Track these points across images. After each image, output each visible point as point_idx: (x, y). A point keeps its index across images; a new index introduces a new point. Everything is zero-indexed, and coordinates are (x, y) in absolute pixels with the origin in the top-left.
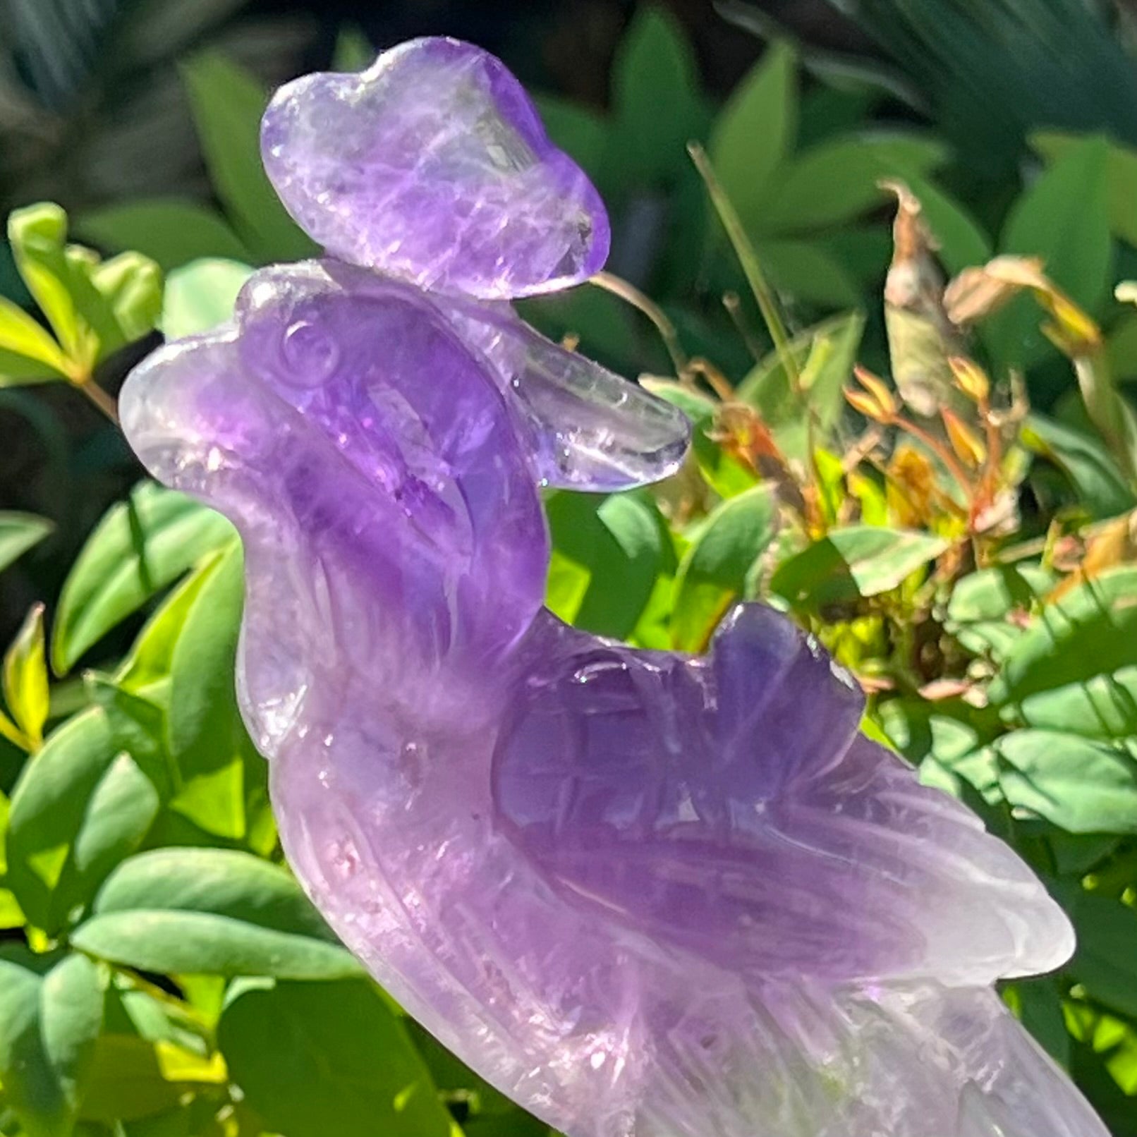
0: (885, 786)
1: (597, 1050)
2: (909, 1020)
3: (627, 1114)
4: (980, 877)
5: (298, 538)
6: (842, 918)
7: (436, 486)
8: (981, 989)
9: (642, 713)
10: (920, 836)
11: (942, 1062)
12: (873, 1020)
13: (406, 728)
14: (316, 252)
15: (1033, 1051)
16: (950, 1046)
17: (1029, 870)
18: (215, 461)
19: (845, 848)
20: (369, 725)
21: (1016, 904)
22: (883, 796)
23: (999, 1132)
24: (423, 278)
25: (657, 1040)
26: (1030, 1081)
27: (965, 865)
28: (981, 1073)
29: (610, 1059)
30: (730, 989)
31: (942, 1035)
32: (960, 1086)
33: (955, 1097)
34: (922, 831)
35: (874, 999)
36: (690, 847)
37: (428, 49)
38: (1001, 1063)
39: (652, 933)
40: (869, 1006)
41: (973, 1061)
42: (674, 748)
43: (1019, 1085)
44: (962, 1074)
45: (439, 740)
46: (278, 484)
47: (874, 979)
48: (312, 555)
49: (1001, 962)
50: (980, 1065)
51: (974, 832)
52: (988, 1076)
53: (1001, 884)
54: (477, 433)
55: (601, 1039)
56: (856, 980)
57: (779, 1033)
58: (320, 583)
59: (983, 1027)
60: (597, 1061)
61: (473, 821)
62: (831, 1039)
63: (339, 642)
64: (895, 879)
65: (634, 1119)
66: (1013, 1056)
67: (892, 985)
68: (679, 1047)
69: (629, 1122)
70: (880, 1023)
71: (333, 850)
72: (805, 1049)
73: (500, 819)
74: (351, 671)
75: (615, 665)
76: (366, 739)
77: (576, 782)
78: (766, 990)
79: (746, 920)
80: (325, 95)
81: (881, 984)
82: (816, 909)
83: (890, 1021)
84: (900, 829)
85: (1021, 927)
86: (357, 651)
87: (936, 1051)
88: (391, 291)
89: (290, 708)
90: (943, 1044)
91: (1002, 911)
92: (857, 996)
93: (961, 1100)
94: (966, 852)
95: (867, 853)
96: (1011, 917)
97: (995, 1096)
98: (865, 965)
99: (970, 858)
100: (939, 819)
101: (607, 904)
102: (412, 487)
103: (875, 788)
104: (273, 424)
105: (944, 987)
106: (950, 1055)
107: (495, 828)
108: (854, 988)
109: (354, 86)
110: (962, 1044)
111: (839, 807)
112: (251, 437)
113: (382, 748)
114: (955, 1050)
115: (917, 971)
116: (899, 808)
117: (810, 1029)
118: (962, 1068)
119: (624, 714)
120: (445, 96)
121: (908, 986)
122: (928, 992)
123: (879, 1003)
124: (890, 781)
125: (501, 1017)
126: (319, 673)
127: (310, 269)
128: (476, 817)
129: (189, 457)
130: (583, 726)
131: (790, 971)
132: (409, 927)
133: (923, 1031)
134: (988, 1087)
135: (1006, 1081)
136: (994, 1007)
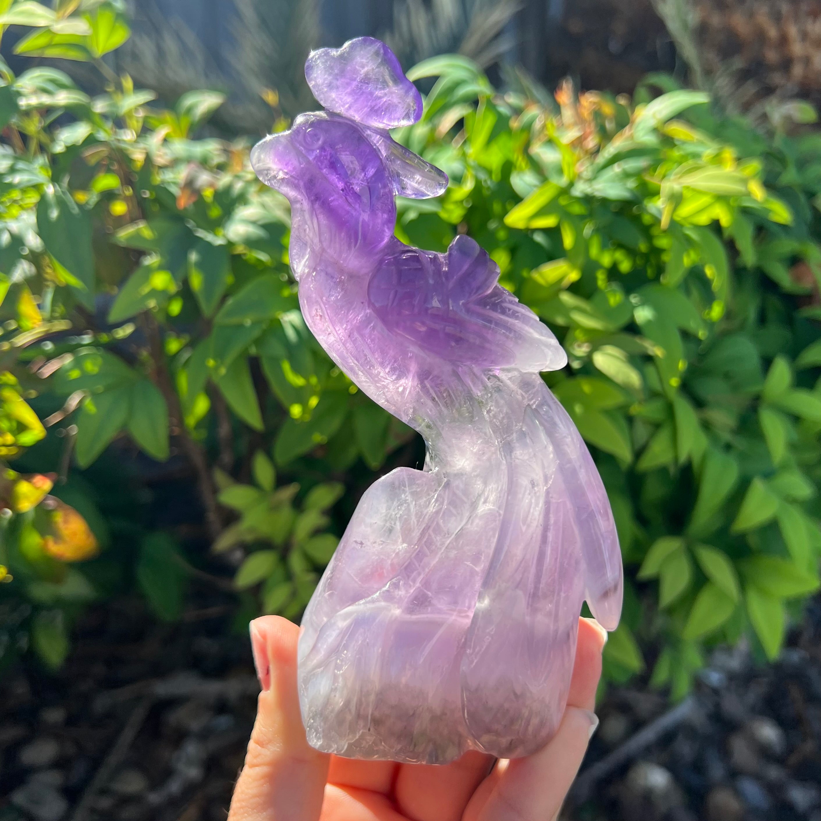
0: (505, 301)
1: (401, 386)
2: (508, 382)
3: (411, 408)
4: (536, 335)
5: (308, 204)
6: (487, 345)
7: (357, 189)
8: (534, 374)
9: (421, 269)
10: (516, 320)
11: (519, 397)
12: (496, 381)
13: (342, 271)
14: (320, 108)
15: (551, 396)
16: (522, 392)
17: (553, 335)
18: (281, 175)
19: (490, 322)
20: (330, 270)
21: (548, 346)
22: (505, 305)
23: (537, 422)
24: (357, 118)
25: (421, 384)
26: (549, 406)
27: (531, 331)
28: (532, 402)
29: (405, 389)
30: (448, 368)
31: (520, 388)
32: (525, 406)
33: (523, 409)
34: (517, 318)
35: (497, 374)
36: (435, 317)
37: (363, 40)
38: (539, 399)
39: (421, 346)
40: (495, 376)
41: (530, 397)
42: (431, 282)
43: (545, 408)
44: (526, 402)
45: (352, 276)
46: (302, 184)
47: (499, 367)
48: (313, 210)
49: (542, 365)
50: (532, 399)
51: (536, 321)
52: (534, 403)
53: (543, 338)
54: (371, 172)
55: (403, 381)
56: (491, 367)
57: (463, 383)
58: (315, 221)
59: (534, 387)
60: (401, 389)
61: (361, 304)
62: (481, 387)
63: (320, 241)
64: (508, 334)
65: (413, 410)
66: (544, 397)
67: (503, 370)
68: (428, 386)
69: (411, 411)
70: (498, 383)
71: (314, 312)
72: (472, 390)
73: (371, 304)
74: (323, 250)
75: (416, 254)
76: (327, 274)
77: (396, 292)
78: (460, 369)
79: (453, 344)
80: (327, 54)
81: (500, 369)
82: (478, 342)
83: (502, 382)
84: (508, 316)
85: (549, 353)
86: (325, 244)
87: (517, 394)
88: (346, 121)
89: (303, 262)
90: (520, 391)
91: (543, 348)
92: (491, 373)
93: (525, 410)
94: (532, 326)
95: (497, 324)
96: (546, 350)
97: (536, 410)
98: (494, 362)
99: (533, 329)
100: (523, 314)
101: (408, 337)
102: (348, 190)
103: (502, 302)
104: (300, 164)
105: (521, 372)
106: (522, 396)
107: (369, 307)
108: (490, 370)
109: (337, 51)
110: (526, 392)
111: (488, 307)
112: (294, 168)
113: (332, 277)
114: (524, 394)
115: (513, 366)
116: (509, 310)
117: (474, 384)
118: (526, 400)
119: (416, 269)
120: (368, 56)
121: (508, 370)
122: (516, 373)
123: (499, 376)
124: (507, 300)
125: (369, 374)
126: (313, 251)
127: (322, 114)
128: (362, 303)
129: (273, 173)
130: (400, 273)
131: (468, 363)
132: (339, 340)
133: (513, 386)
134: (534, 407)
135: (540, 405)
136: (539, 381)
